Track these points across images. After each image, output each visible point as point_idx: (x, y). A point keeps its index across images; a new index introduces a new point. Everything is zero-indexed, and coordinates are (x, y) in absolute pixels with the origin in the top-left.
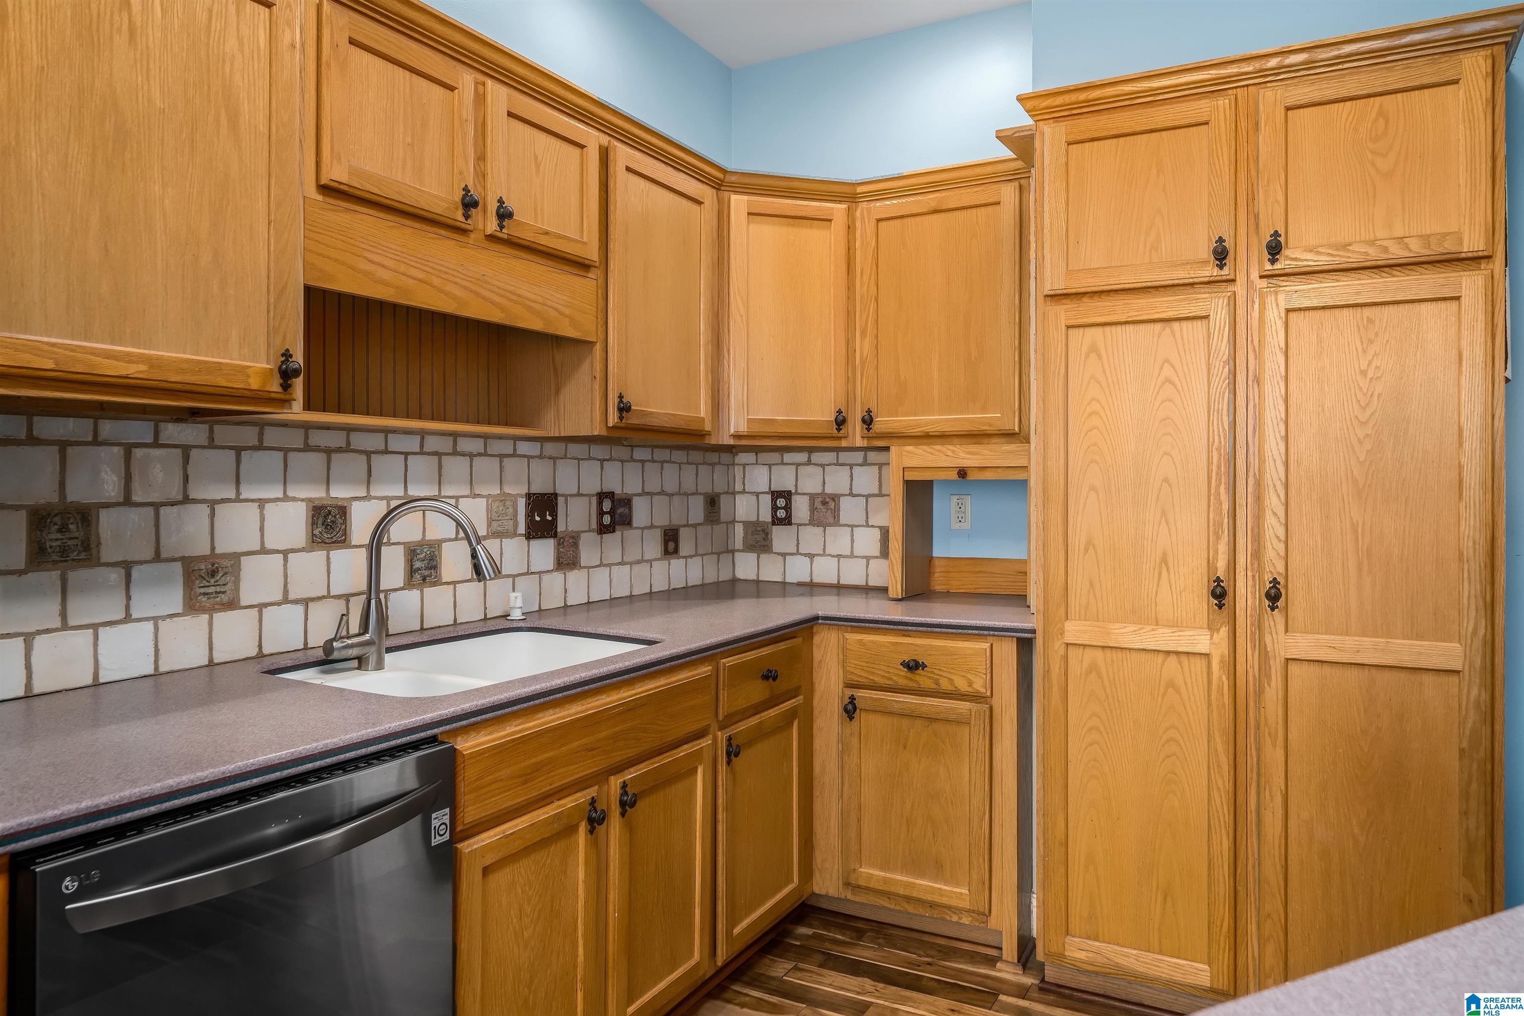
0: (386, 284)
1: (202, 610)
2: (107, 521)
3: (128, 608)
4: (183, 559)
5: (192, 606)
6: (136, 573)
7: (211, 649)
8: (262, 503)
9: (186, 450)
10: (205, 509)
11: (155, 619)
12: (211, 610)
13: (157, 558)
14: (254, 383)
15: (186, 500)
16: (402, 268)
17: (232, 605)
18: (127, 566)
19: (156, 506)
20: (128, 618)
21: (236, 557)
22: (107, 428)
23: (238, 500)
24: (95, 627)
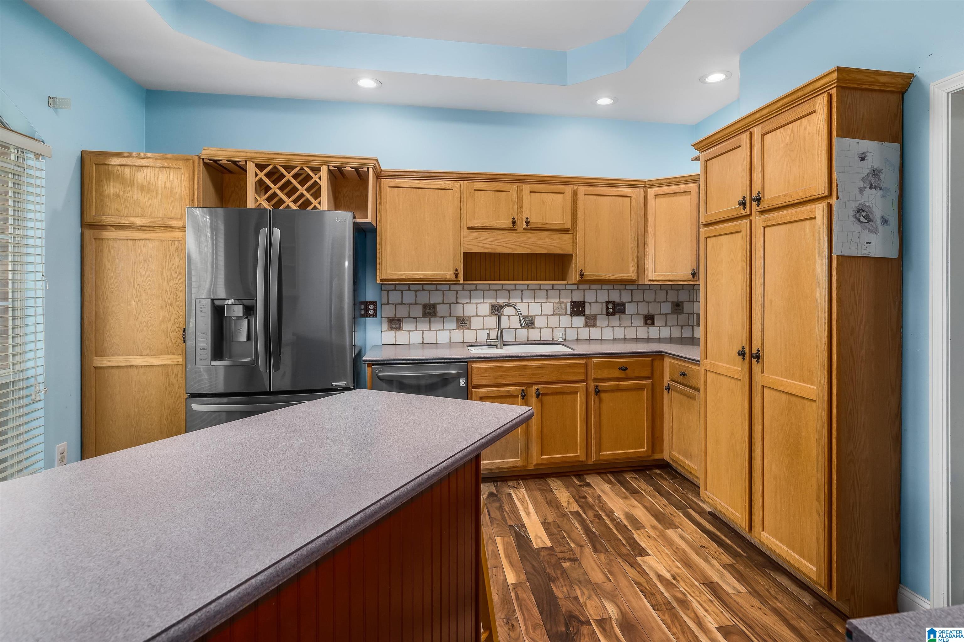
0: (488, 248)
1: (461, 329)
2: (439, 307)
3: (443, 327)
4: (456, 317)
5: (458, 328)
6: (445, 319)
7: (463, 339)
8: (477, 304)
9: (457, 291)
10: (462, 305)
11: (450, 330)
12: (464, 329)
13: (450, 316)
14: (448, 277)
15: (457, 303)
16: (493, 243)
17: (469, 328)
18: (443, 318)
19: (450, 304)
20: (443, 329)
21: (470, 317)
22: (439, 287)
23: (470, 303)
24: (437, 331)
